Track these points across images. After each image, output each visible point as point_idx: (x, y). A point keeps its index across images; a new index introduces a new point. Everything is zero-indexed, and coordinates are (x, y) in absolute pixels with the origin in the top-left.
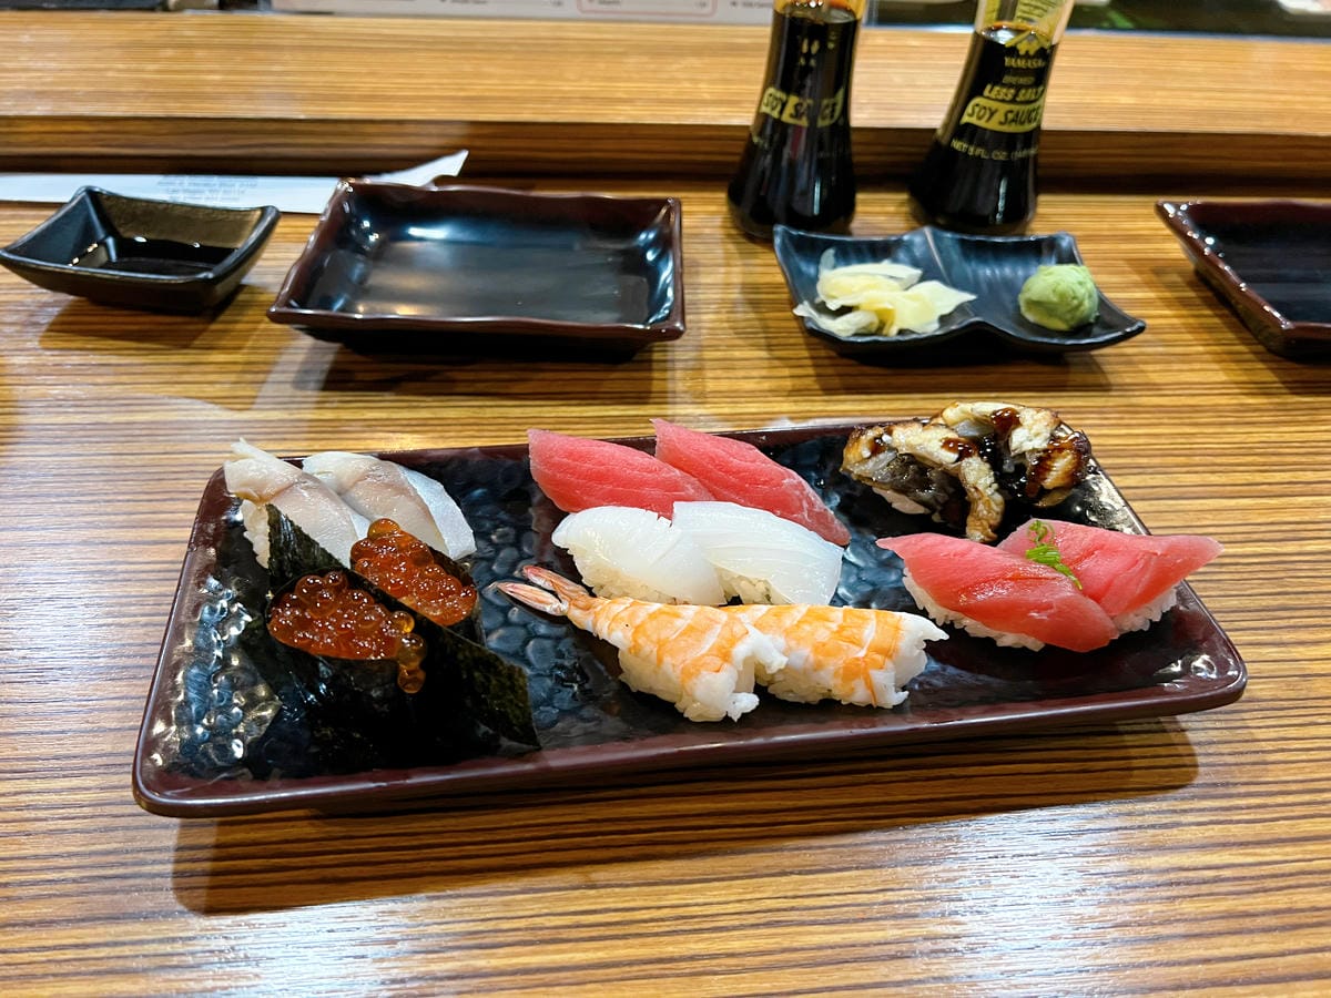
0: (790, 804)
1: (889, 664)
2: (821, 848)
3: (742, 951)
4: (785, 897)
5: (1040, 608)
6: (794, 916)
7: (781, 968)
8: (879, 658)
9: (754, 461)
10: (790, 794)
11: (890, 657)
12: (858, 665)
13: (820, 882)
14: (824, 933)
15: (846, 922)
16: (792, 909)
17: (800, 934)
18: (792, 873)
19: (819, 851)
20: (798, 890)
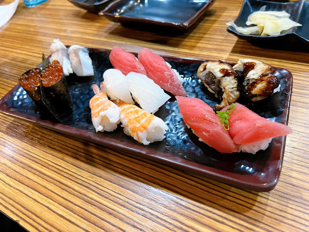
0: (117, 161)
1: (145, 131)
2: (114, 175)
3: (76, 190)
4: (96, 183)
5: (207, 131)
6: (94, 188)
7: (80, 198)
8: (142, 129)
9: (159, 64)
10: (120, 158)
11: (146, 129)
12: (136, 129)
13: (106, 184)
14: (96, 196)
15: (103, 196)
16: (94, 186)
17: (91, 193)
18: (102, 178)
19: (113, 176)
20: (100, 182)
